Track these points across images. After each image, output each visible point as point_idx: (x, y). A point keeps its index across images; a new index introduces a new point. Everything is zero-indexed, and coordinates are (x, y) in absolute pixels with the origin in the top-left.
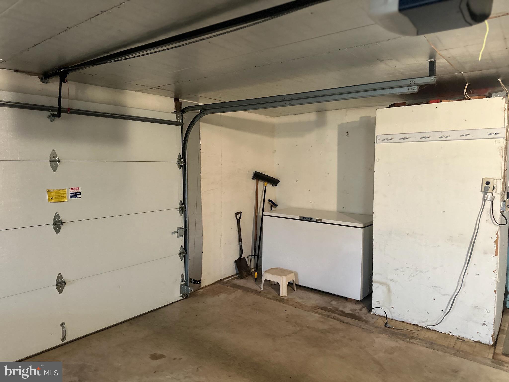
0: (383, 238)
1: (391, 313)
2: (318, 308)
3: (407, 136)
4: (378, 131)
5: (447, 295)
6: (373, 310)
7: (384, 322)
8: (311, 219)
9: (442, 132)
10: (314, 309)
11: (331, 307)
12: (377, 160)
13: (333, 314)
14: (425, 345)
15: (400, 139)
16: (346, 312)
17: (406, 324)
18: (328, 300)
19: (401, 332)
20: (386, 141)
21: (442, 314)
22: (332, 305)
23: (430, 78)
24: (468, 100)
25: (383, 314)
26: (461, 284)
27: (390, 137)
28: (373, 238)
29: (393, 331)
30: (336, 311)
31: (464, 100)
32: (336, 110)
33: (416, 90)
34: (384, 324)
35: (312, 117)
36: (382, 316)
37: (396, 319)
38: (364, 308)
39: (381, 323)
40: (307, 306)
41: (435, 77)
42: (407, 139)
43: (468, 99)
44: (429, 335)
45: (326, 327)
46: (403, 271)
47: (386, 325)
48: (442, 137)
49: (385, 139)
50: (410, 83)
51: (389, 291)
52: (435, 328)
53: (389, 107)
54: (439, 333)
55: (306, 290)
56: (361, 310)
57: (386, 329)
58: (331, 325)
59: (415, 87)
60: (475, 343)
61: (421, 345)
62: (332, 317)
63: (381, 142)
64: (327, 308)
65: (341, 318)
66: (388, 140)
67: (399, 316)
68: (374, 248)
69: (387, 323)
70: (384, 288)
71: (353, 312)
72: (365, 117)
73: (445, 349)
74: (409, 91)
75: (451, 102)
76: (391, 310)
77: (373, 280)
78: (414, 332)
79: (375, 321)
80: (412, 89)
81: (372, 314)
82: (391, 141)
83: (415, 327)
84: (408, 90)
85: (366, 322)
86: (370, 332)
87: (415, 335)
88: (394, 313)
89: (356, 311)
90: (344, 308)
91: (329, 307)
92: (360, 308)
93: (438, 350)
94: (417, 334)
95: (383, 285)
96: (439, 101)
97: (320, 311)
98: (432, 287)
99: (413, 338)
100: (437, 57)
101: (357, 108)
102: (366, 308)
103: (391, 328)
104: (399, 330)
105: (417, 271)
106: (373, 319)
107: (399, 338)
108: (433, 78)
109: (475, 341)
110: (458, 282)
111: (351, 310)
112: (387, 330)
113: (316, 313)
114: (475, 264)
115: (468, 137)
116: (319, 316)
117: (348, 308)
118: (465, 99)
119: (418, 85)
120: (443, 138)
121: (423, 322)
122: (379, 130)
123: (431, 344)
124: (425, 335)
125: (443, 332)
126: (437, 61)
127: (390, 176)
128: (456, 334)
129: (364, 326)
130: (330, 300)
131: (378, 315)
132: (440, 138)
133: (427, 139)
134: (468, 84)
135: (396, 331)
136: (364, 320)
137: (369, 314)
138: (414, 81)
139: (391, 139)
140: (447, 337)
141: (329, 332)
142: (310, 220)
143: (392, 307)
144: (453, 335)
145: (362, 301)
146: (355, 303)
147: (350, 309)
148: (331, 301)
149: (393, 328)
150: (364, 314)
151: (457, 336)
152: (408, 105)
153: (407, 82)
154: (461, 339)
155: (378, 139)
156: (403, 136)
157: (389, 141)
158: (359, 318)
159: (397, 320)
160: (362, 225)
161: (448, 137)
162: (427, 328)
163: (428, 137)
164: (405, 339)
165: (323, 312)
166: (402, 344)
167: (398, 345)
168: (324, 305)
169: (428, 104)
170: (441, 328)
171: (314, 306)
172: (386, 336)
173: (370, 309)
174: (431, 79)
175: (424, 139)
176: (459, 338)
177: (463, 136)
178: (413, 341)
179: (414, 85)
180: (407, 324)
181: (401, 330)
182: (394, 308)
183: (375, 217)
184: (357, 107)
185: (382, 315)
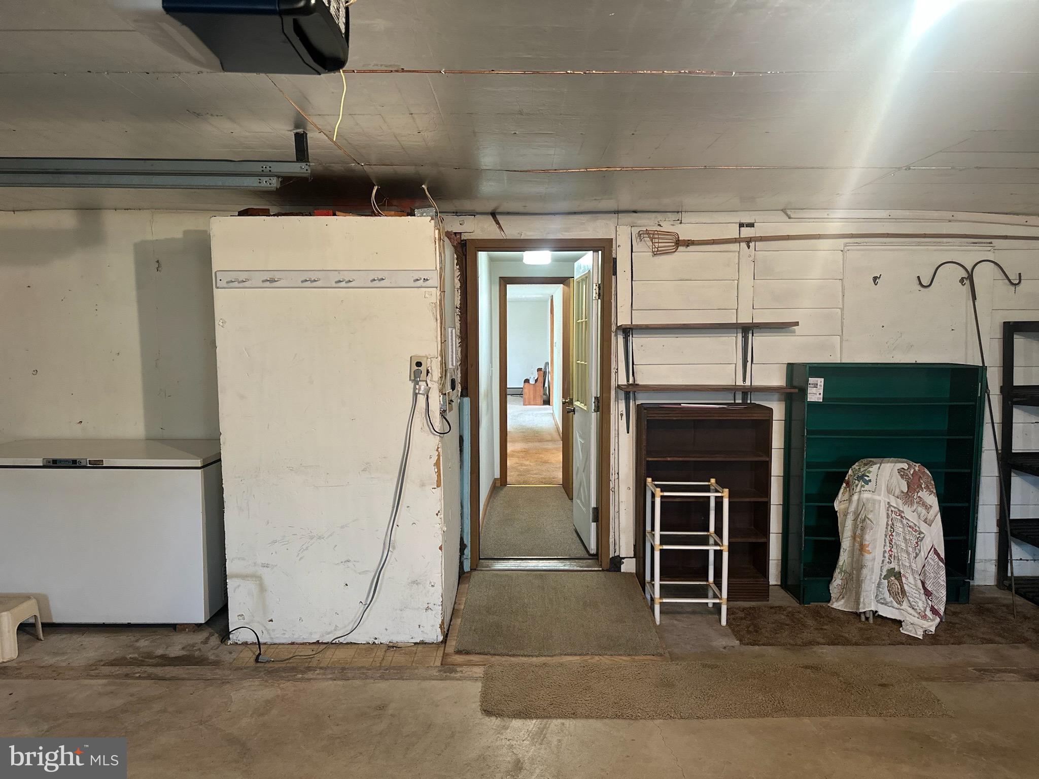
0: (243, 484)
1: (268, 633)
2: (102, 666)
3: (277, 275)
4: (218, 262)
5: (367, 571)
6: (231, 636)
7: (254, 653)
8: (74, 461)
9: (340, 272)
10: (91, 670)
11: (134, 653)
12: (221, 324)
13: (138, 669)
14: (330, 676)
15: (263, 281)
16: (172, 655)
17: (297, 646)
18: (130, 639)
19: (288, 665)
20: (236, 284)
21: (362, 608)
22: (138, 648)
23: (298, 165)
24: (379, 217)
25: (251, 638)
26: (389, 545)
27: (242, 276)
28: (223, 486)
29: (271, 667)
30: (147, 660)
31: (372, 216)
32: (128, 209)
33: (275, 185)
34: (254, 657)
35: (67, 220)
36: (250, 644)
37: (277, 641)
38: (213, 635)
39: (248, 656)
40: (72, 669)
41: (307, 165)
42: (275, 283)
43: (379, 215)
44: (340, 654)
45: (119, 702)
46: (287, 542)
47: (257, 660)
48: (340, 281)
49: (233, 280)
50: (262, 169)
51: (262, 588)
52: (351, 638)
53: (239, 215)
54: (357, 646)
55: (71, 632)
56: (206, 642)
57: (257, 667)
58: (132, 695)
59: (272, 178)
60: (416, 646)
61: (324, 679)
62: (138, 675)
63: (225, 285)
64: (126, 659)
65: (159, 671)
66: (239, 282)
67: (284, 634)
68: (225, 506)
69: (260, 654)
70: (251, 585)
71: (188, 650)
72: (195, 231)
73: (364, 673)
74: (262, 185)
75: (352, 217)
76: (267, 627)
77: (227, 574)
78: (311, 657)
79: (235, 657)
80: (266, 182)
81: (229, 644)
82: (246, 284)
83: (315, 647)
84: (260, 182)
85: (217, 663)
86: (223, 683)
87: (314, 663)
88: (274, 630)
89: (194, 647)
90: (167, 648)
91: (130, 656)
92: (204, 638)
93: (354, 678)
94: (318, 659)
95: (248, 580)
96: (332, 214)
97: (106, 670)
98: (342, 562)
99: (309, 669)
100: (308, 128)
101: (175, 211)
102: (216, 635)
103: (268, 662)
104: (285, 662)
105: (312, 538)
106: (233, 654)
107: (282, 678)
108: (303, 165)
109: (415, 643)
110: (384, 544)
111: (183, 648)
112: (260, 669)
113: (97, 677)
114: (408, 507)
115: (382, 283)
116: (104, 681)
117: (176, 646)
118: (373, 214)
119: (278, 177)
120: (343, 284)
121: (329, 633)
122: (220, 261)
123: (343, 672)
124: (332, 658)
125: (365, 642)
126: (310, 135)
127: (249, 356)
128: (384, 639)
129: (209, 675)
130: (133, 639)
131: (242, 644)
132: (337, 282)
133: (315, 284)
134: (377, 187)
135: (276, 665)
136: (211, 663)
137: (223, 647)
138: (270, 167)
139: (244, 281)
140: (371, 649)
141: (127, 711)
142: (74, 464)
143: (270, 619)
144: (381, 643)
145: (207, 623)
146: (193, 630)
147: (180, 647)
148: (137, 641)
149: (273, 661)
150: (211, 649)
151: (387, 643)
152: (274, 215)
153: (257, 168)
154: (393, 647)
155: (218, 280)
156: (268, 276)
157: (241, 285)
158: (201, 661)
159: (280, 644)
160: (199, 463)
161: (350, 281)
162: (338, 642)
163: (315, 281)
164: (295, 675)
165: (116, 670)
166: (288, 687)
167: (279, 692)
168: (119, 653)
169: (311, 216)
170: (360, 637)
171: (91, 662)
172: (257, 682)
173: (225, 634)
174: (301, 167)
175: (308, 284)
176: (391, 644)
177: (375, 282)
178: (310, 675)
179: (270, 175)
180: (300, 646)
181: (287, 661)
182: (273, 620)
183: (224, 443)
184: (177, 210)
185: (250, 641)
